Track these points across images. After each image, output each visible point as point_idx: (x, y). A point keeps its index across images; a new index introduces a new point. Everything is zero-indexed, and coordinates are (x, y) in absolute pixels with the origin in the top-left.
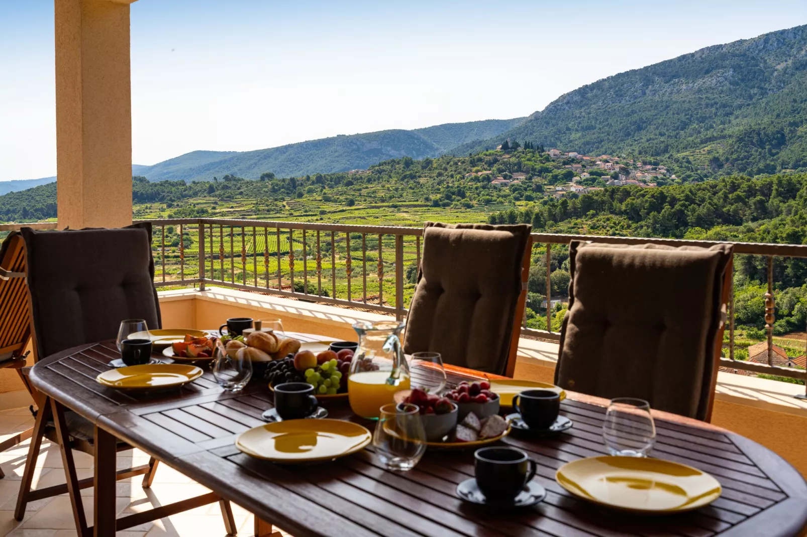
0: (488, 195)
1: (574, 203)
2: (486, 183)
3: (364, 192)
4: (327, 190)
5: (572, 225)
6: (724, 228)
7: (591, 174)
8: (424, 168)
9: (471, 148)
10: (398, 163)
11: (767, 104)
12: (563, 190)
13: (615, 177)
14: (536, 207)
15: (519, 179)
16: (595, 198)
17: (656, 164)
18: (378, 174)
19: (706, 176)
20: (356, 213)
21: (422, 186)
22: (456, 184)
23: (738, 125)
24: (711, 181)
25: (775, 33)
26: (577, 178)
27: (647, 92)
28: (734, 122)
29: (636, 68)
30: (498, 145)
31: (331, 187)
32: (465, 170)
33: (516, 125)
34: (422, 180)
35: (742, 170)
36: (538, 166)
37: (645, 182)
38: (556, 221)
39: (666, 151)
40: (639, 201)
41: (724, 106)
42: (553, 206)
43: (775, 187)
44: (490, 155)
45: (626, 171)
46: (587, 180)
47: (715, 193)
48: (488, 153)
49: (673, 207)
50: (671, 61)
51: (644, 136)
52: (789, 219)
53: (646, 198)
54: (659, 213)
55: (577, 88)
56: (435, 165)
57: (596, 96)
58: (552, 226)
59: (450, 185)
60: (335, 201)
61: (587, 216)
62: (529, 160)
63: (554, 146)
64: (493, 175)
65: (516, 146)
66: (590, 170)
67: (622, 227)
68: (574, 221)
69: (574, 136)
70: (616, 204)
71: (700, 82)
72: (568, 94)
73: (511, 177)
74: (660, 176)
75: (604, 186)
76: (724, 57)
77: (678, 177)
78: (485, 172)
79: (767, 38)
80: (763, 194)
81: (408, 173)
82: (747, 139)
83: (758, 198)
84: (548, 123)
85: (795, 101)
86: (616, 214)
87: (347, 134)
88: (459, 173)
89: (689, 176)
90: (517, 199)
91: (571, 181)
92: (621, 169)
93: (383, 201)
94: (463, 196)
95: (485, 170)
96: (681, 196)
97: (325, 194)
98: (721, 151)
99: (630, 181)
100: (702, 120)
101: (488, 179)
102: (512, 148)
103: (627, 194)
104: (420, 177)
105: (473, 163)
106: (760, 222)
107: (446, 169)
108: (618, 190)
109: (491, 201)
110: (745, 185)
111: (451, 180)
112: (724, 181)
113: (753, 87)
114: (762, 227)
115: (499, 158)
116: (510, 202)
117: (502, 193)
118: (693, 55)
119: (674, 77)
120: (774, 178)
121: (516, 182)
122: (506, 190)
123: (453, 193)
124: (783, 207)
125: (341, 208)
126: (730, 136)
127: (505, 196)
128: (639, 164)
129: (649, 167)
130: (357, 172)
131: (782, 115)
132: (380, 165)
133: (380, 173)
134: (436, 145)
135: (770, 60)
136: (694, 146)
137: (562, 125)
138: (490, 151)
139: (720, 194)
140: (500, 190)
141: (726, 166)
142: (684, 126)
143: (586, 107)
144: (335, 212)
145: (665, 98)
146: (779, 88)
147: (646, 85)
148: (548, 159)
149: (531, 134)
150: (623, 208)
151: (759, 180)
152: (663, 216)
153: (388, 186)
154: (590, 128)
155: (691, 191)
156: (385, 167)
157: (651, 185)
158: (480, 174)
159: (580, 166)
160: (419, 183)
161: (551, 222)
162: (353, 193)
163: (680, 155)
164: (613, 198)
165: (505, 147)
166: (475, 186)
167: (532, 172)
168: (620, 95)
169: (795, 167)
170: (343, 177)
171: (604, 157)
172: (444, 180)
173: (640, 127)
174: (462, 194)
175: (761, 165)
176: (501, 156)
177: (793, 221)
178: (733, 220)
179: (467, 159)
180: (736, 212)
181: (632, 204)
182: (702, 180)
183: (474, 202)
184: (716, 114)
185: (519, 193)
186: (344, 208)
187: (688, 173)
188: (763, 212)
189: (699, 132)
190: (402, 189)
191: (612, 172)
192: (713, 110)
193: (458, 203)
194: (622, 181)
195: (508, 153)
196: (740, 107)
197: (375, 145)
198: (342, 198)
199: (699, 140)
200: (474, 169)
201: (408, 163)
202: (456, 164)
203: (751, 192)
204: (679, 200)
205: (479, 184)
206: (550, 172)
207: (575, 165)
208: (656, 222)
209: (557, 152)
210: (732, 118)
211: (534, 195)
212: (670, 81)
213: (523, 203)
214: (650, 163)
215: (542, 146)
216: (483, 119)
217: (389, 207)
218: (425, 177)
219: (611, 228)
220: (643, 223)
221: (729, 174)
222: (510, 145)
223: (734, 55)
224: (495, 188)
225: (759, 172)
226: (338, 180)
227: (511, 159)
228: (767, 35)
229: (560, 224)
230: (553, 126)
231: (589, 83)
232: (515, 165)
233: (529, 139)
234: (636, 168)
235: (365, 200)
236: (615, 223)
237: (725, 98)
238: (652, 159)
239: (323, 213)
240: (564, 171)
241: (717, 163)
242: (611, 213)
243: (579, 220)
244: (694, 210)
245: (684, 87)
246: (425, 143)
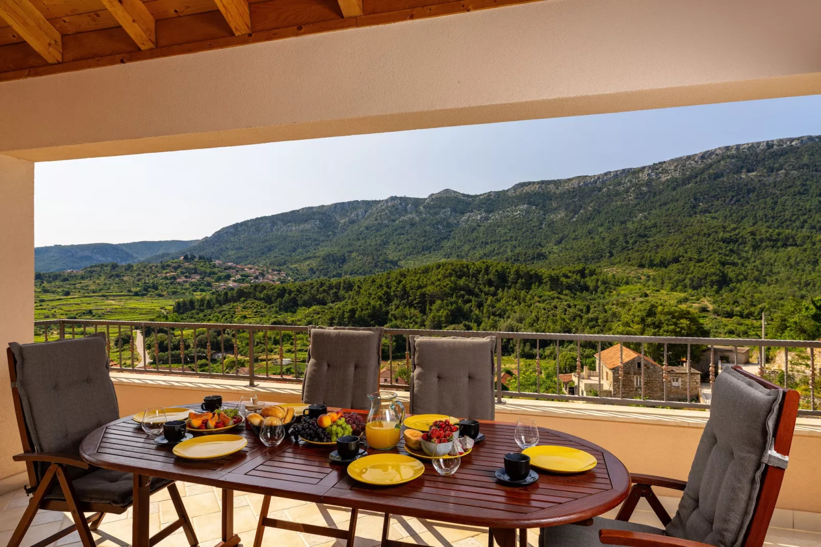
0: (174, 288)
1: (232, 294)
2: (172, 280)
3: (78, 286)
4: (45, 284)
5: (231, 307)
6: (318, 307)
7: (242, 276)
8: (126, 270)
9: (162, 258)
10: (106, 266)
11: (337, 240)
12: (224, 285)
13: (256, 278)
14: (207, 296)
15: (196, 278)
16: (245, 290)
17: (280, 271)
18: (90, 273)
19: (307, 278)
20: (72, 301)
21: (125, 282)
22: (151, 281)
23: (323, 251)
24: (309, 281)
25: (339, 204)
26: (233, 278)
27: (274, 229)
28: (320, 249)
29: (267, 215)
30: (181, 257)
31: (49, 282)
32: (158, 272)
33: (193, 245)
34: (125, 278)
35: (325, 275)
36: (208, 270)
37: (273, 281)
38: (221, 305)
39: (285, 263)
40: (271, 292)
41: (315, 240)
42: (219, 295)
43: (342, 285)
44: (175, 263)
45: (262, 275)
46: (239, 279)
47: (312, 288)
48: (174, 261)
49: (290, 296)
50: (286, 213)
51: (272, 255)
52: (349, 301)
53: (275, 290)
54: (283, 298)
55: (232, 224)
56: (135, 268)
57: (244, 230)
58: (218, 308)
59: (147, 282)
60: (53, 292)
61: (240, 301)
62: (201, 266)
63: (218, 258)
64: (178, 275)
65: (193, 257)
66: (242, 273)
67: (262, 308)
68: (232, 304)
69: (230, 253)
70: (257, 294)
71: (302, 226)
72: (227, 227)
73: (190, 277)
74: (282, 278)
75: (250, 283)
76: (314, 213)
77: (292, 278)
78: (172, 273)
79: (336, 205)
80: (337, 289)
81: (114, 273)
82: (328, 258)
83: (334, 290)
84: (214, 244)
85: (350, 240)
86: (258, 300)
87: (63, 244)
88: (154, 274)
89: (298, 278)
90: (194, 291)
91: (229, 280)
92: (260, 273)
93: (94, 292)
94: (157, 289)
95: (172, 272)
96: (294, 289)
97: (44, 287)
98: (314, 265)
99: (266, 281)
100: (304, 247)
101: (174, 278)
102: (190, 259)
103: (264, 288)
104: (123, 276)
105: (163, 268)
106: (335, 303)
107: (144, 271)
108: (259, 285)
109: (177, 292)
110: (327, 284)
111: (147, 279)
112: (317, 281)
113: (329, 231)
114: (337, 306)
115: (182, 265)
116: (190, 293)
117: (184, 287)
118: (298, 211)
119: (289, 222)
120: (342, 280)
121: (193, 280)
122: (187, 285)
123: (149, 287)
124: (347, 295)
125: (58, 297)
126: (319, 257)
127: (186, 289)
128: (270, 271)
129: (276, 272)
130: (72, 271)
131: (344, 246)
132: (91, 267)
133: (92, 273)
134: (135, 255)
135: (338, 218)
136: (300, 261)
137: (223, 246)
138: (176, 260)
139: (315, 288)
140: (183, 285)
141: (317, 273)
142: (294, 250)
143: (238, 236)
144: (53, 300)
145: (284, 234)
146: (342, 232)
147: (273, 226)
148: (214, 266)
149: (203, 250)
150: (262, 296)
151: (334, 281)
152: (285, 301)
153: (98, 281)
154: (241, 248)
155: (299, 287)
156: (95, 269)
157: (277, 283)
158: (168, 274)
159: (235, 271)
160: (123, 280)
161: (217, 305)
162: (69, 286)
163: (293, 266)
164: (256, 291)
165: (186, 258)
166: (165, 283)
167: (204, 274)
168: (258, 230)
169: (351, 274)
170: (60, 275)
171: (250, 266)
172: (142, 279)
173: (270, 249)
174: (155, 287)
175: (335, 273)
176: (183, 263)
177: (351, 303)
178: (323, 303)
179: (159, 264)
180: (323, 297)
181: (267, 294)
182: (305, 280)
183: (165, 293)
184: (311, 244)
185: (196, 287)
186: (61, 298)
187: (297, 276)
188: (337, 298)
189: (303, 254)
190: (110, 284)
191: (254, 275)
192: (310, 242)
193: (153, 294)
194: (261, 280)
195: (188, 262)
196: (323, 241)
197: (87, 253)
198: (59, 290)
199: (302, 258)
200: (164, 272)
201: (114, 267)
202: (151, 268)
203: (331, 287)
204: (293, 292)
205: (168, 281)
206: (216, 274)
207: (231, 271)
208: (281, 304)
209: (220, 262)
210: (319, 247)
211: (206, 288)
212: (286, 224)
213: (199, 293)
214: (276, 270)
215: (211, 258)
216: (170, 239)
217: (99, 296)
218: (128, 276)
219: (255, 308)
220: (274, 305)
221: (319, 277)
222: (189, 257)
223: (320, 213)
224: (179, 284)
225: (334, 276)
226: (56, 277)
227: (190, 266)
228: (336, 204)
229: (223, 306)
230: (218, 246)
231: (239, 222)
232: (193, 269)
233: (202, 254)
234: (268, 273)
235: (79, 292)
236: (257, 305)
237: (315, 236)
238: (277, 268)
239: (42, 301)
240: (225, 274)
241: (312, 271)
242: (255, 299)
243: (235, 304)
244: (301, 297)
245: (294, 228)
246: (127, 253)
